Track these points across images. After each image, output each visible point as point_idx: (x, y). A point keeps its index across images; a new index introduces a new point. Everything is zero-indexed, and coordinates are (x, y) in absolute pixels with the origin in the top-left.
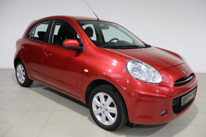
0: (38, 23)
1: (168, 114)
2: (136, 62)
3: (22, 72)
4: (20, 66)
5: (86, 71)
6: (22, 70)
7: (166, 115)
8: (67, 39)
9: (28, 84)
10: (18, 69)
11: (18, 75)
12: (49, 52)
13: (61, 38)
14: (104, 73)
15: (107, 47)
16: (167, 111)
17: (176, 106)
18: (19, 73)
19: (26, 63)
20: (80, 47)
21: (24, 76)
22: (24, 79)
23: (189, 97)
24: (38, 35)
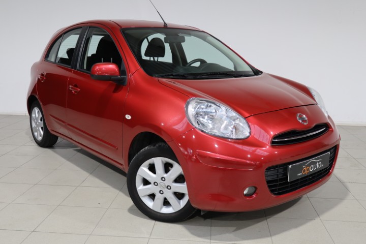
0: (65, 33)
1: (257, 194)
2: (204, 102)
3: (40, 121)
4: (36, 110)
5: (128, 117)
6: (40, 119)
7: (254, 196)
8: (104, 61)
9: (49, 141)
10: (33, 115)
11: (34, 125)
12: (76, 86)
13: (102, 59)
14: (162, 124)
15: (166, 75)
16: (256, 188)
17: (278, 179)
18: (35, 122)
19: (44, 104)
20: (120, 75)
21: (42, 128)
22: (42, 133)
23: (309, 165)
24: (67, 55)
